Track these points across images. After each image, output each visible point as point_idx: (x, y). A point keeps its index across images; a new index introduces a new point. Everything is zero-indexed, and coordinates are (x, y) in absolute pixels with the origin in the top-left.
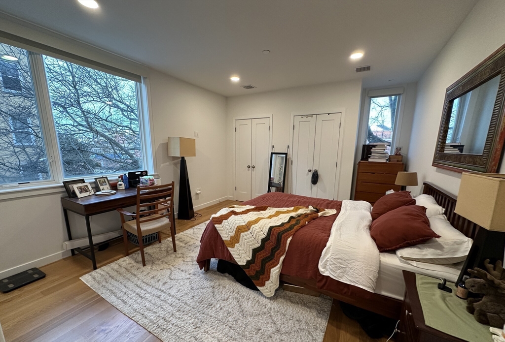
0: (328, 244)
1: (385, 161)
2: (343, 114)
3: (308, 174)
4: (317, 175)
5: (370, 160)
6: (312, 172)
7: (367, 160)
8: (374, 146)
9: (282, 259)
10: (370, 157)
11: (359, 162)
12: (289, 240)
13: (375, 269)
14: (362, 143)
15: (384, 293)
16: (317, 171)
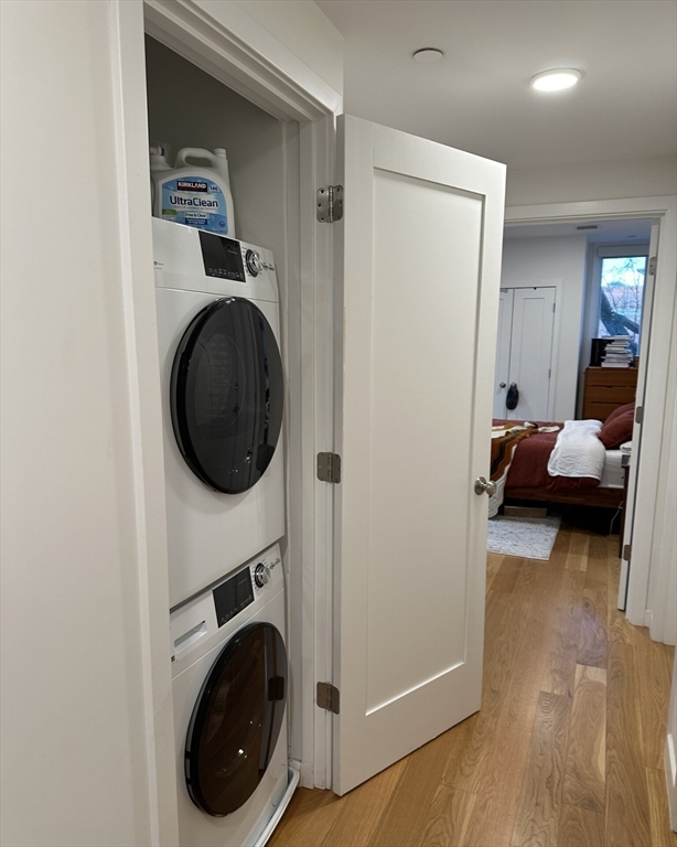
0: (556, 446)
1: (626, 366)
2: (559, 289)
3: (499, 392)
4: (517, 392)
5: (604, 365)
6: (507, 388)
7: (600, 365)
8: (610, 341)
9: (507, 468)
10: (603, 360)
11: (587, 369)
12: (514, 448)
13: (600, 459)
14: (591, 337)
15: (611, 486)
16: (515, 386)
